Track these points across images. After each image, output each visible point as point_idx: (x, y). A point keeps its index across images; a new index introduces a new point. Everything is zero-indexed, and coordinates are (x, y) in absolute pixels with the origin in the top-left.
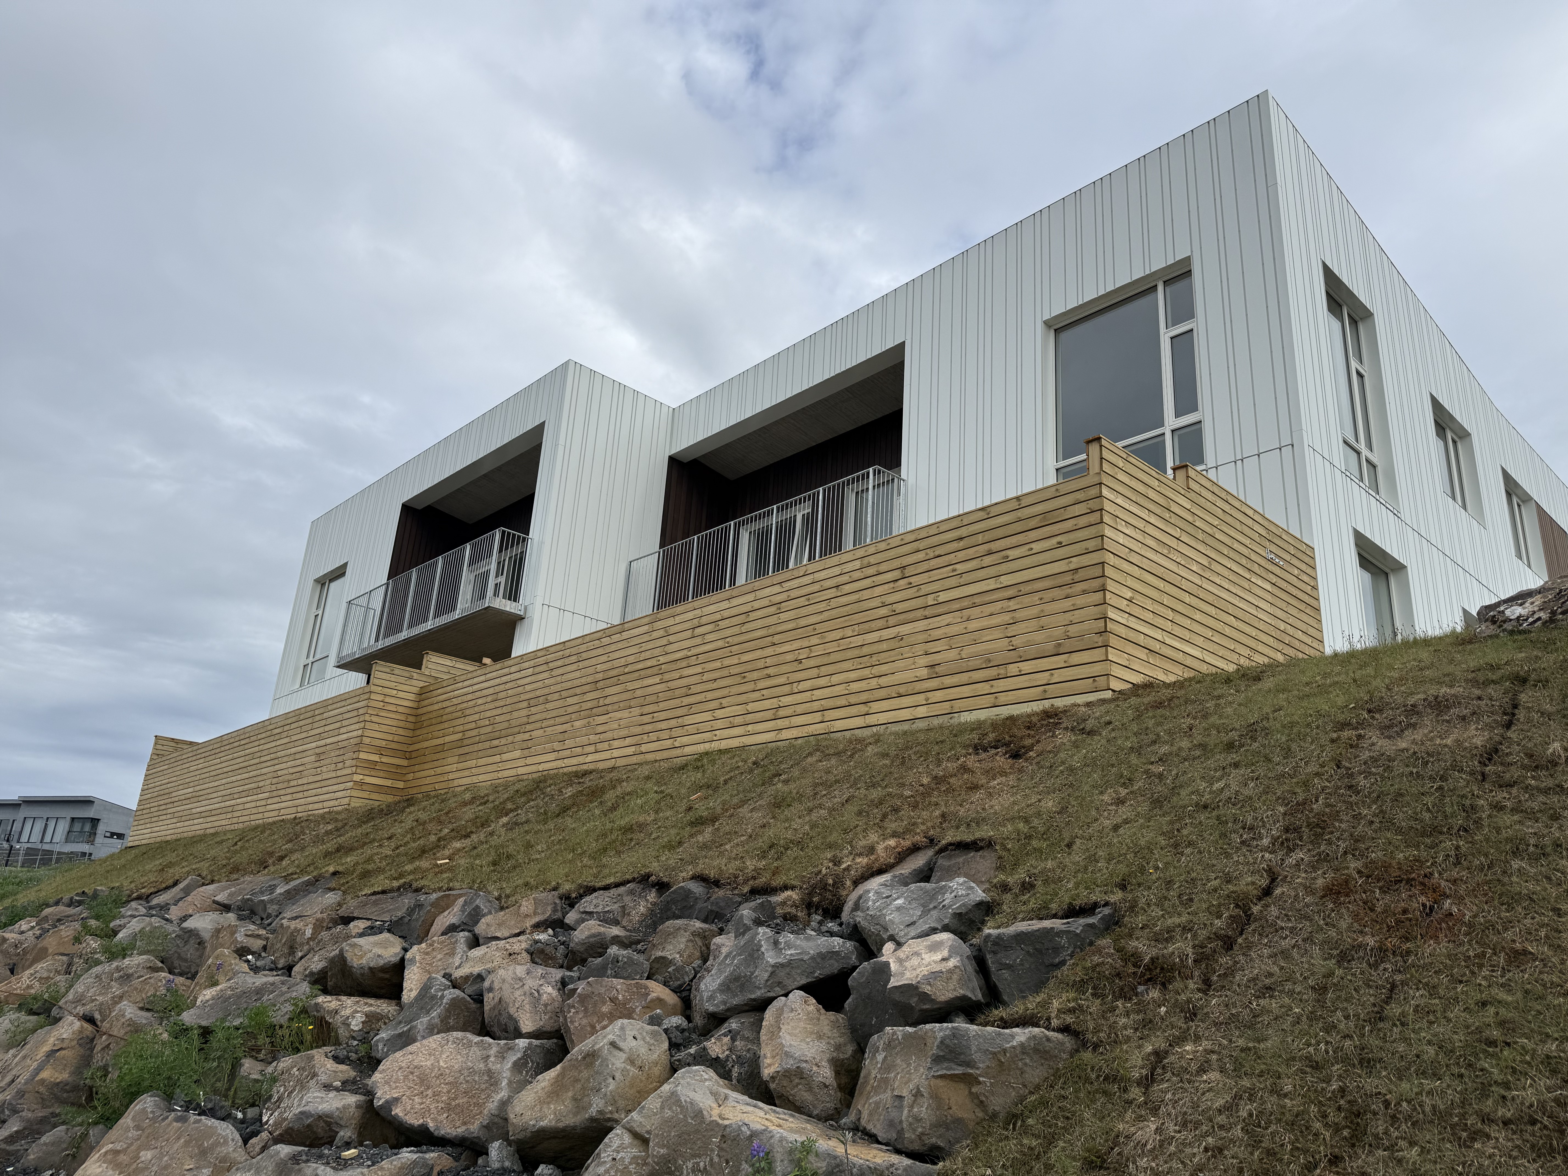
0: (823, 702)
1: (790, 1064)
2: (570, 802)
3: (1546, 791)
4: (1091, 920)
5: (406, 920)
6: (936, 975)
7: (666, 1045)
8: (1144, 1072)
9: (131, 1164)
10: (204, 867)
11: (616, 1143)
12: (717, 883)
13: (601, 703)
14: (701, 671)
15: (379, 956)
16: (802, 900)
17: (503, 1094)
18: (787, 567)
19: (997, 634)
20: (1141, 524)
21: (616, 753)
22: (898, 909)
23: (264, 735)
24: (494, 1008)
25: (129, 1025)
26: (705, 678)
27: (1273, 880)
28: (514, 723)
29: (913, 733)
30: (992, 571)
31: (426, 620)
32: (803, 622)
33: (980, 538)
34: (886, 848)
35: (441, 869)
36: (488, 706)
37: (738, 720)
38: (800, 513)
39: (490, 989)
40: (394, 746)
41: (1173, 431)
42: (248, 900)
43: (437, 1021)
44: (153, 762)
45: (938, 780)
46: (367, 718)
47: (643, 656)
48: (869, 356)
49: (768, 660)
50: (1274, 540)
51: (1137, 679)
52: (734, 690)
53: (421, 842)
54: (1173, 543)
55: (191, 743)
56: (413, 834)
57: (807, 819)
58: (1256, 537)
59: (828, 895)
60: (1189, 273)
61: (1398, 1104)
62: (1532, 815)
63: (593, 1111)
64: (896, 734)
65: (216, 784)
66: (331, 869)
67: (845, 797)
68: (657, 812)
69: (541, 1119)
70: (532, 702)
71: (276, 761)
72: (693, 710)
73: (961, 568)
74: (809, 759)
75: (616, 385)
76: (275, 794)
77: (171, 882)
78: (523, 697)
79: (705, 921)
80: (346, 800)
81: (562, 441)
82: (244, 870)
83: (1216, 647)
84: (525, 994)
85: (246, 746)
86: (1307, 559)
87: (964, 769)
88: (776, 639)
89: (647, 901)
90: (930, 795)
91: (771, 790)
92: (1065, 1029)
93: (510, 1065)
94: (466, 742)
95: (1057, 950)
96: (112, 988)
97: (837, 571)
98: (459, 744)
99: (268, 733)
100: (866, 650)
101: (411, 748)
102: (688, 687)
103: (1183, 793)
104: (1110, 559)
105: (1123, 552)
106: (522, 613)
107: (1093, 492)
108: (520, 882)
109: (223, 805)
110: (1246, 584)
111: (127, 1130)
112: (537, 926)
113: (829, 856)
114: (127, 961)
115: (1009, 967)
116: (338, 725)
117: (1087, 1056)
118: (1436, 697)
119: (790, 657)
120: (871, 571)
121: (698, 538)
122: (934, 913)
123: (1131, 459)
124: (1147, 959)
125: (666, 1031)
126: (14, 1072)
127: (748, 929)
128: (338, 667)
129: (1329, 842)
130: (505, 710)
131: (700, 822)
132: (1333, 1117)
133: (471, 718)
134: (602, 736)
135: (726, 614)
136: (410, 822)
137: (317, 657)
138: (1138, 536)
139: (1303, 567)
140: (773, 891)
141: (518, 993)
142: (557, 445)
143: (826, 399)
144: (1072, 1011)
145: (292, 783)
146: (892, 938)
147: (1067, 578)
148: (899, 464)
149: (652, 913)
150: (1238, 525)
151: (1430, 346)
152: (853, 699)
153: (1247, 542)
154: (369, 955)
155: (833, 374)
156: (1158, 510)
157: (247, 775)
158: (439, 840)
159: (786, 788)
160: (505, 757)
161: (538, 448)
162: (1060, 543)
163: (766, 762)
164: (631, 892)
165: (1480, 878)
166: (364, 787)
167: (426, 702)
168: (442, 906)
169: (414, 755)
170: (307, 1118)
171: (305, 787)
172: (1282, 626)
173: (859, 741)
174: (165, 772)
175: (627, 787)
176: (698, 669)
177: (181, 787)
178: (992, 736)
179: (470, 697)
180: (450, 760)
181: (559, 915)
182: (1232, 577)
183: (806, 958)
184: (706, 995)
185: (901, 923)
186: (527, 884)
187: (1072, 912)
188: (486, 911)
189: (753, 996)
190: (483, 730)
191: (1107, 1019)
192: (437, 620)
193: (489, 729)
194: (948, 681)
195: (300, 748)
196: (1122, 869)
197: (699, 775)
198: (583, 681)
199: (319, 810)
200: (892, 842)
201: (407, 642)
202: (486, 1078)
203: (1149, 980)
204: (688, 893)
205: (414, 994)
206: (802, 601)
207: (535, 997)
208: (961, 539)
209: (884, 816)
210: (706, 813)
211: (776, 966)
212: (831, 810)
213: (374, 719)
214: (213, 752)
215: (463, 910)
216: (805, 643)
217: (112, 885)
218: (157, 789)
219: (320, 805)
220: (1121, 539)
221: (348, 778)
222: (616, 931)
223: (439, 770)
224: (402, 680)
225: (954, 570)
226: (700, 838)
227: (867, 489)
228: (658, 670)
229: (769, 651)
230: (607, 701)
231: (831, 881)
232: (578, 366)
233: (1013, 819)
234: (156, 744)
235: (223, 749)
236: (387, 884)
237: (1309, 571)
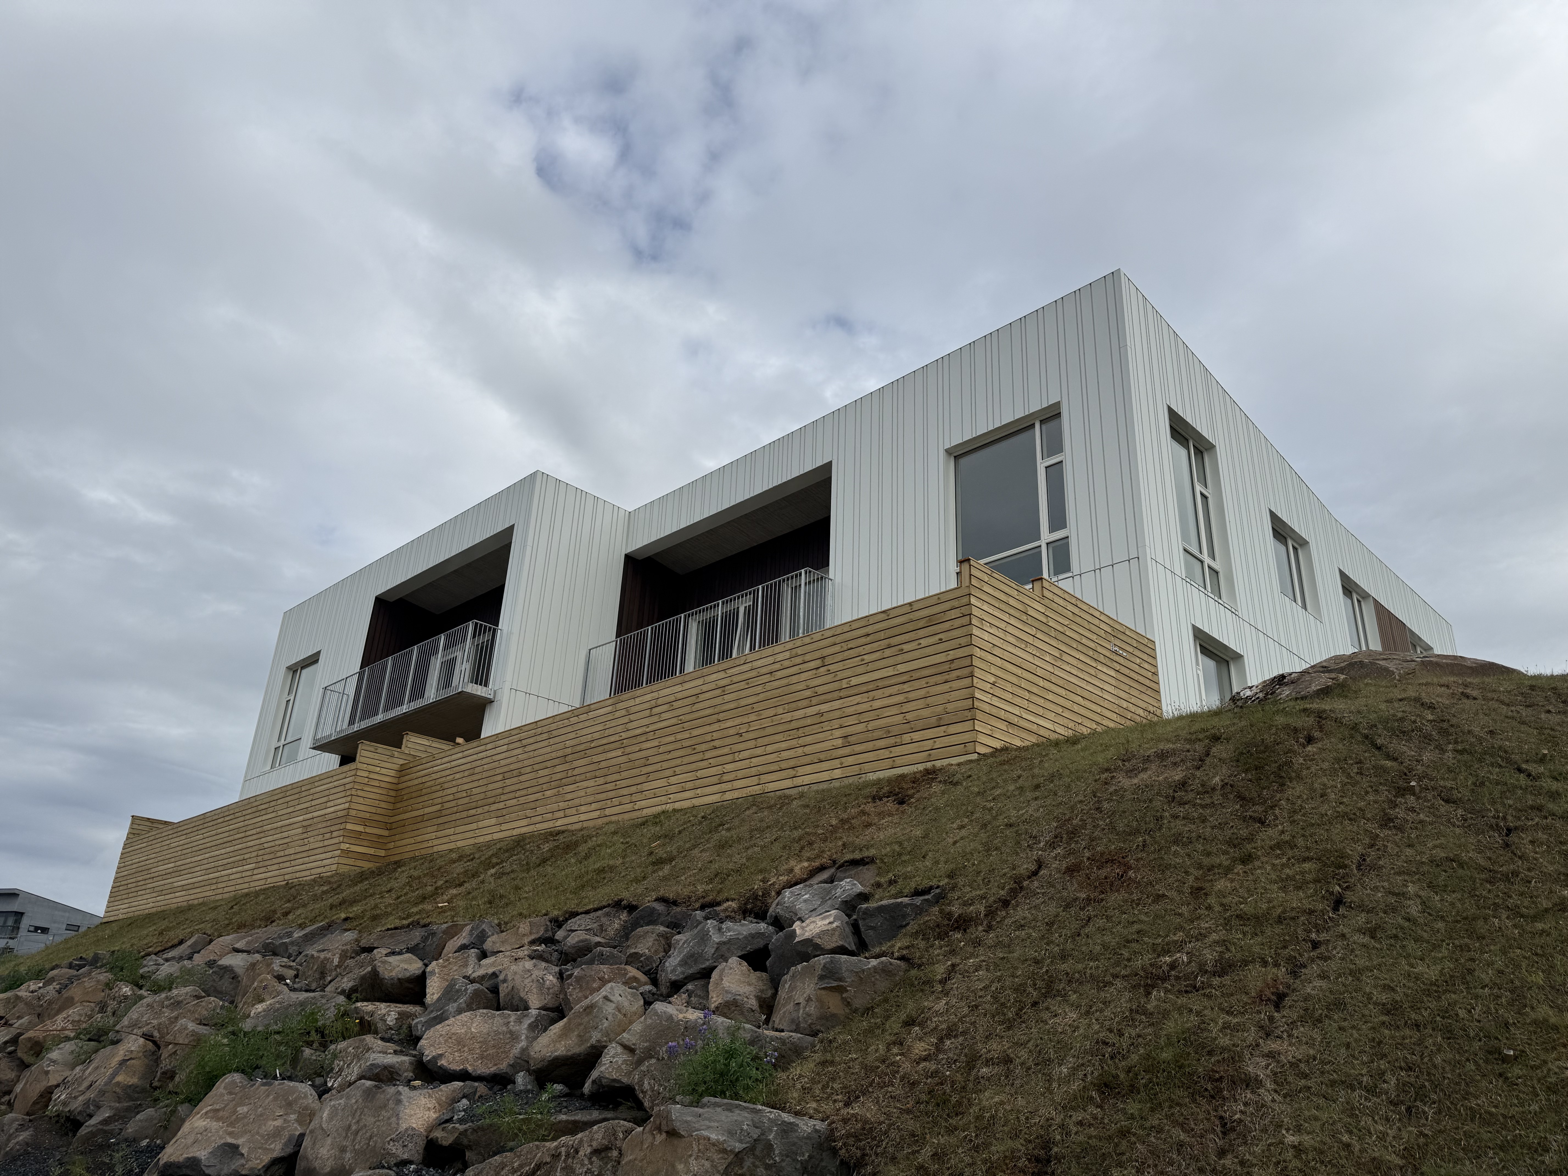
0: (759, 768)
1: (729, 997)
2: (549, 854)
3: (1204, 807)
4: (926, 897)
5: (421, 946)
6: (824, 932)
7: (642, 1002)
8: (944, 976)
9: (231, 1117)
10: (208, 928)
11: (612, 1052)
12: (675, 903)
13: (570, 774)
14: (658, 744)
15: (405, 969)
16: (740, 907)
17: (523, 1044)
18: (731, 656)
19: (894, 710)
20: (1003, 625)
21: (583, 817)
22: (805, 901)
23: (250, 811)
24: (508, 994)
25: (192, 1035)
26: (661, 750)
27: (1040, 867)
28: (489, 794)
29: (829, 790)
30: (891, 661)
31: (402, 704)
32: (743, 702)
33: (882, 635)
34: (801, 869)
35: (443, 910)
36: (465, 780)
37: (689, 785)
38: (742, 605)
39: (505, 981)
40: (377, 818)
41: (1047, 544)
42: (270, 943)
43: (464, 1005)
44: (131, 841)
45: (843, 821)
46: (354, 792)
47: (607, 732)
48: (802, 473)
49: (714, 734)
50: (1118, 636)
51: (998, 745)
52: (686, 760)
53: (420, 892)
54: (1030, 639)
55: (166, 823)
56: (411, 886)
57: (745, 854)
58: (1102, 633)
59: (759, 903)
60: (1059, 415)
61: (1074, 974)
62: (1192, 821)
63: (593, 1041)
64: (817, 792)
65: (199, 858)
66: (343, 916)
67: (774, 837)
68: (624, 858)
69: (555, 1051)
70: (507, 775)
71: (262, 835)
72: (651, 778)
73: (867, 658)
74: (747, 812)
75: (579, 492)
76: (261, 864)
77: (176, 941)
78: (498, 771)
79: (668, 927)
80: (334, 867)
81: (530, 543)
82: (251, 925)
83: (1066, 721)
84: (533, 981)
85: (231, 822)
86: (1148, 651)
87: (863, 813)
88: (721, 716)
89: (620, 919)
90: (836, 832)
91: (716, 837)
92: (902, 958)
93: (526, 1026)
94: (444, 812)
95: (904, 916)
96: (164, 1013)
97: (770, 660)
98: (438, 814)
99: (254, 809)
100: (794, 725)
101: (392, 820)
102: (647, 758)
103: (1001, 817)
104: (978, 652)
105: (988, 647)
106: (491, 697)
107: (965, 600)
108: (515, 913)
109: (206, 877)
110: (1092, 671)
111: (222, 1095)
112: (532, 942)
113: (760, 878)
114: (175, 992)
115: (872, 928)
116: (325, 799)
117: (914, 972)
118: (1162, 750)
119: (732, 731)
120: (798, 660)
121: (652, 628)
122: (829, 902)
123: (995, 575)
124: (956, 915)
125: (641, 994)
126: (91, 1079)
127: (700, 923)
128: (314, 748)
129: (1077, 842)
130: (481, 783)
131: (659, 862)
132: (1039, 983)
133: (449, 791)
134: (570, 803)
135: (679, 696)
136: (404, 878)
137: (288, 740)
138: (1001, 635)
139: (1145, 657)
140: (719, 904)
141: (527, 981)
142: (525, 546)
143: (766, 507)
144: (907, 947)
145: (279, 854)
146: (800, 919)
147: (946, 667)
148: (828, 565)
149: (624, 927)
150: (1086, 624)
151: (1270, 467)
152: (784, 765)
153: (1094, 637)
154: (397, 969)
155: (771, 487)
156: (1017, 614)
157: (232, 849)
158: (436, 889)
159: (728, 834)
160: (481, 824)
161: (507, 547)
162: (941, 639)
163: (712, 815)
164: (607, 915)
165: (1152, 857)
166: (350, 855)
167: (407, 778)
168: (452, 932)
169: (394, 825)
170: (376, 1068)
171: (292, 857)
172: (1125, 705)
173: (787, 797)
174: (143, 850)
175: (600, 840)
176: (655, 743)
177: (160, 863)
178: (886, 789)
179: (448, 772)
180: (429, 829)
181: (550, 934)
182: (1080, 666)
183: (741, 937)
184: (669, 969)
185: (807, 910)
186: (521, 914)
187: (917, 893)
188: (490, 933)
189: (703, 966)
190: (460, 802)
191: (928, 952)
192: (412, 704)
193: (466, 800)
194: (858, 748)
195: (287, 822)
196: (952, 866)
197: (658, 829)
198: (554, 755)
199: (307, 876)
200: (806, 864)
201: (382, 725)
202: (508, 1036)
203: (957, 928)
204: (653, 910)
205: (436, 997)
206: (743, 685)
207: (541, 983)
208: (868, 635)
209: (802, 848)
210: (665, 855)
211: (720, 944)
212: (763, 847)
213: (360, 793)
214: (195, 829)
215: (471, 933)
216: (745, 719)
217: (112, 949)
218: (135, 866)
219: (308, 873)
220: (986, 636)
221: (335, 847)
222: (598, 939)
223: (419, 839)
224: (385, 758)
225: (863, 660)
226: (661, 873)
227: (800, 585)
228: (621, 744)
229: (716, 727)
230: (576, 772)
231: (761, 894)
232: (545, 476)
233: (892, 843)
234: (132, 823)
235: (206, 825)
236: (398, 923)
237: (1150, 660)
